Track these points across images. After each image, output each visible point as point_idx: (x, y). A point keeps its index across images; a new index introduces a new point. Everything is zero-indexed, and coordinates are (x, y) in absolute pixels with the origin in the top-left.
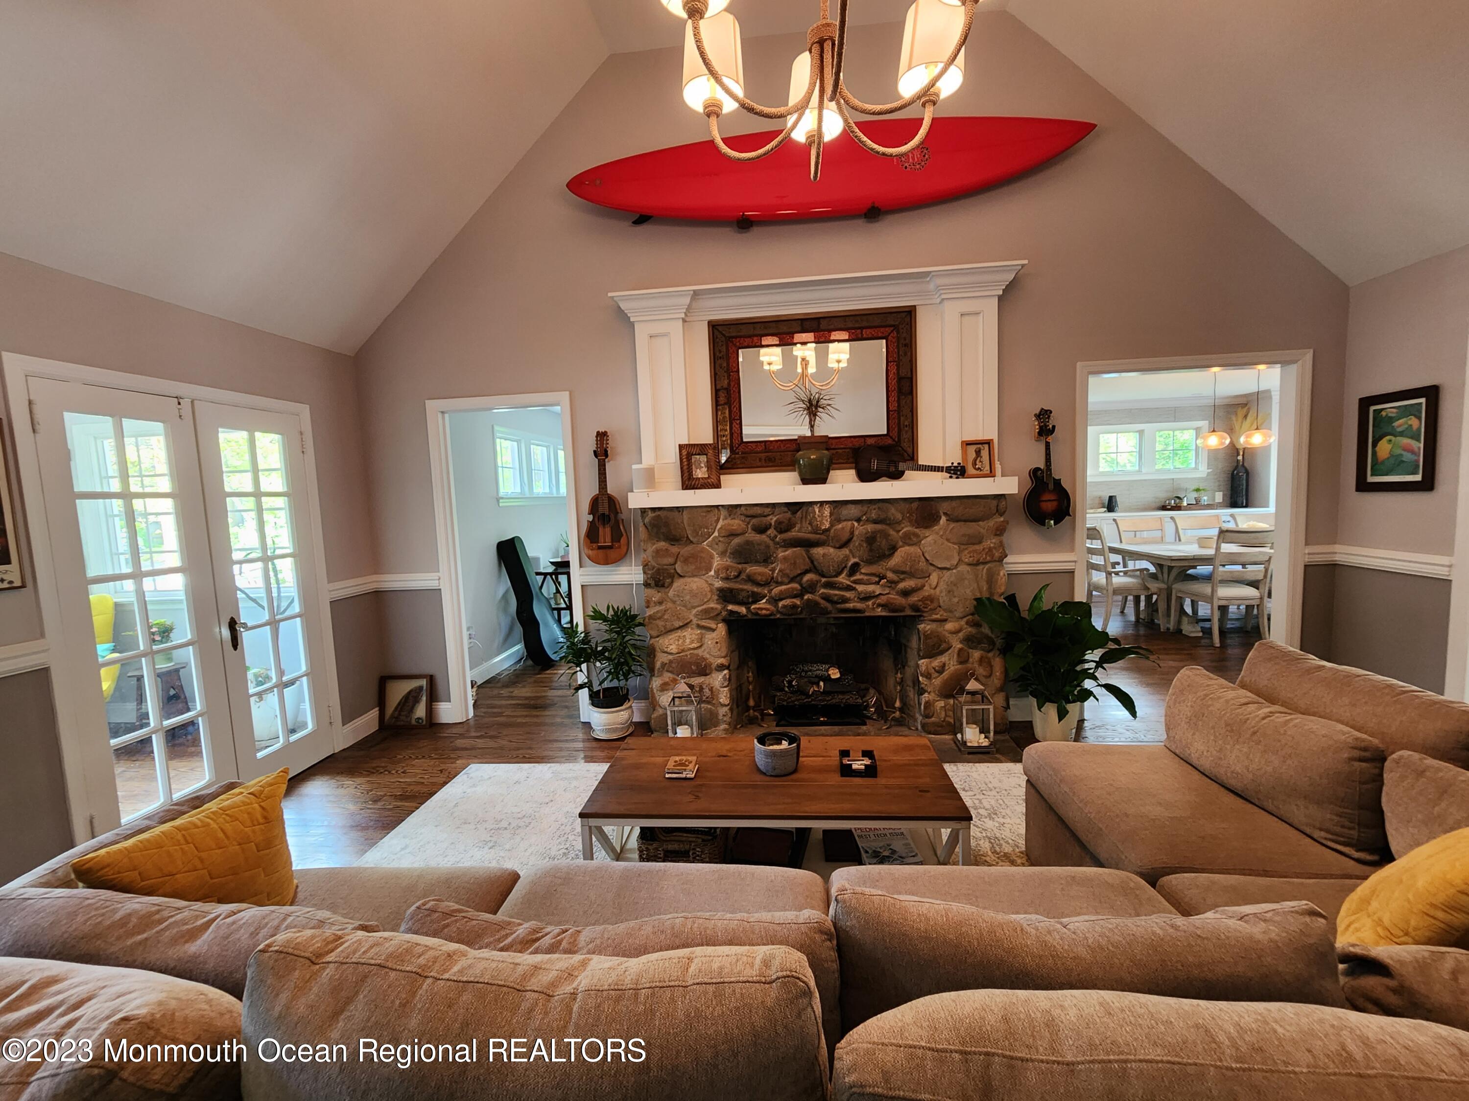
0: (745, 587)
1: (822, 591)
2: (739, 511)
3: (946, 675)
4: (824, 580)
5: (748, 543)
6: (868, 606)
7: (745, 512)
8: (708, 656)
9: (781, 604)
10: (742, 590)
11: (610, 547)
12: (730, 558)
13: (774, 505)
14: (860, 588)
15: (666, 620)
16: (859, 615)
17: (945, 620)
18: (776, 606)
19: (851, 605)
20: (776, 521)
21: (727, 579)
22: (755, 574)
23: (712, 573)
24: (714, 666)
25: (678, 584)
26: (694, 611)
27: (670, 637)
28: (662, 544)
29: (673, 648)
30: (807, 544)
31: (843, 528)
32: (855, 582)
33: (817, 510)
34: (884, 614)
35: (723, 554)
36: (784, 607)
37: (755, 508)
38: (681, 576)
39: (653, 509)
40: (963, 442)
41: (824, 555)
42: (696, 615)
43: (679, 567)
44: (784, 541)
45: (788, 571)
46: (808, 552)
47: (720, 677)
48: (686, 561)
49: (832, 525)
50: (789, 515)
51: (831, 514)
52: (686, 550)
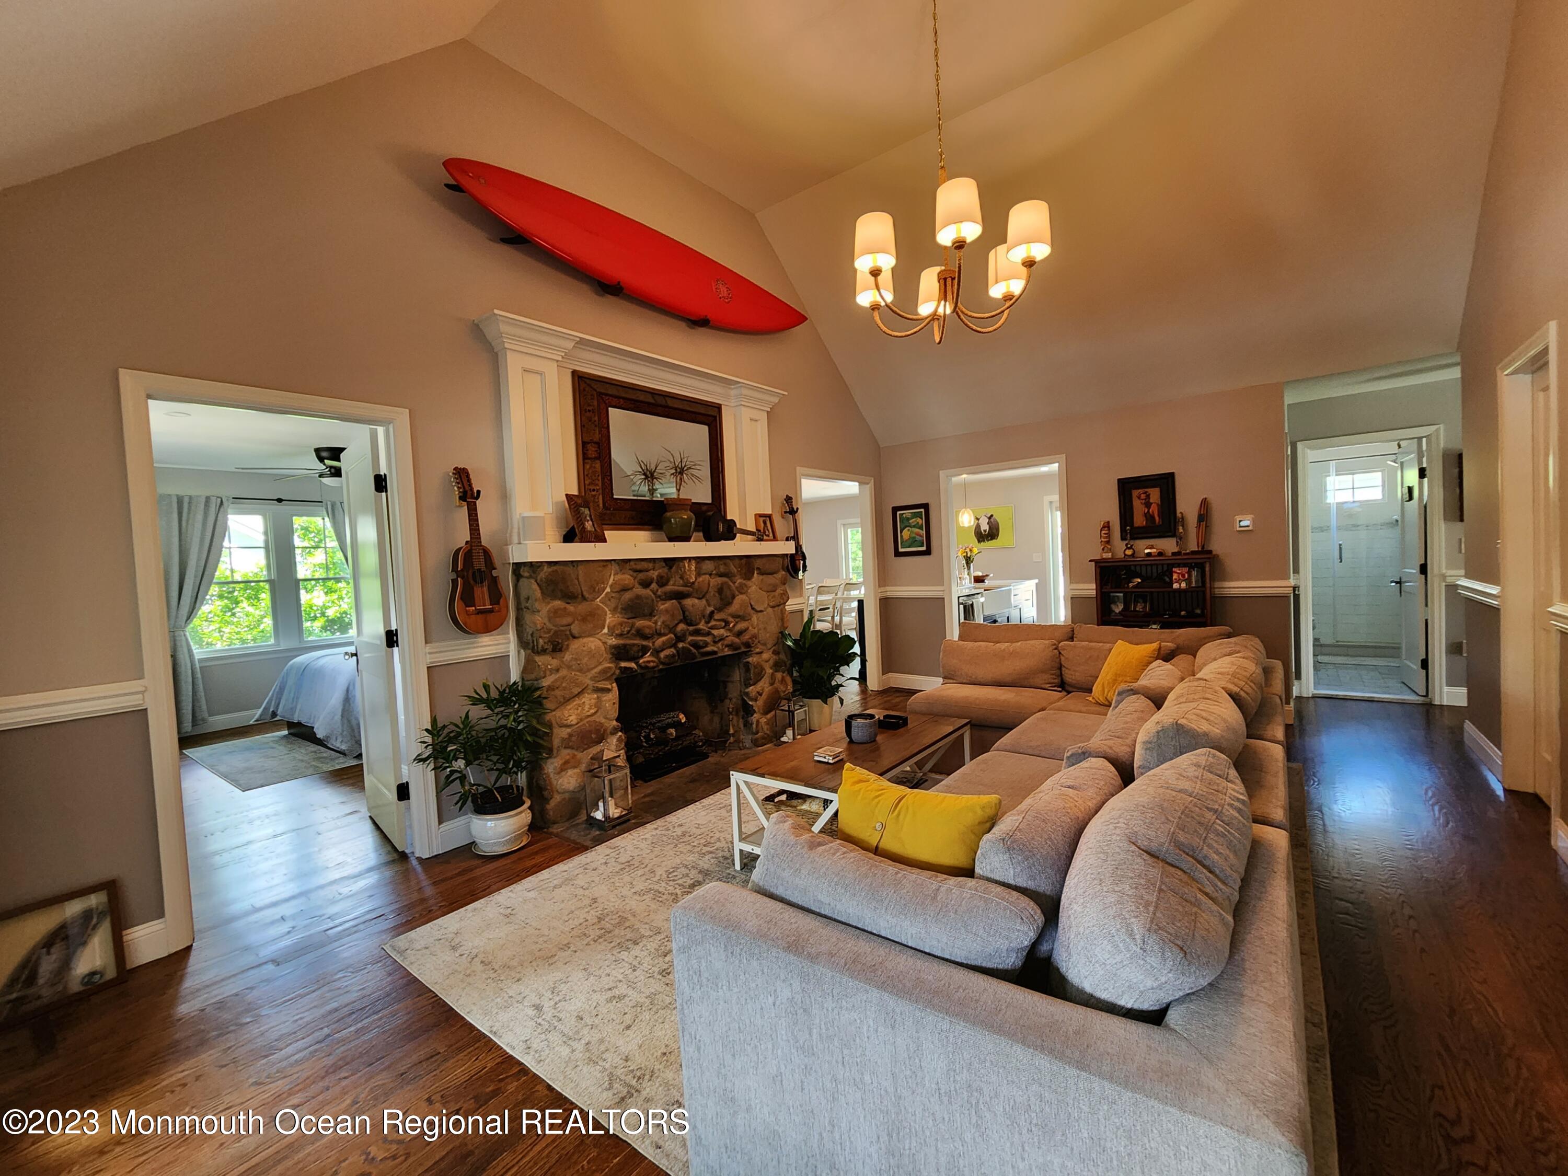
0: (635, 642)
1: (690, 638)
2: (627, 566)
3: (764, 696)
4: (691, 628)
5: (638, 597)
6: (718, 648)
7: (634, 567)
8: (603, 721)
9: (662, 655)
10: (634, 645)
11: (491, 611)
12: (621, 613)
13: (653, 560)
14: (715, 632)
15: (565, 689)
16: (714, 656)
17: (761, 653)
18: (658, 657)
19: (709, 649)
20: (657, 576)
21: (621, 635)
22: (644, 627)
23: (606, 630)
24: (609, 731)
25: (575, 645)
26: (590, 675)
27: (569, 707)
28: (558, 603)
29: (573, 719)
30: (679, 596)
31: (703, 581)
32: (713, 628)
33: (687, 565)
34: (730, 653)
35: (614, 610)
36: (667, 656)
37: (643, 563)
38: (574, 637)
39: (550, 563)
40: (756, 515)
41: (693, 606)
42: (591, 679)
43: (575, 629)
44: (665, 594)
45: (668, 623)
46: (680, 603)
47: (615, 740)
48: (584, 620)
49: (696, 579)
50: (666, 570)
51: (696, 568)
52: (582, 608)
